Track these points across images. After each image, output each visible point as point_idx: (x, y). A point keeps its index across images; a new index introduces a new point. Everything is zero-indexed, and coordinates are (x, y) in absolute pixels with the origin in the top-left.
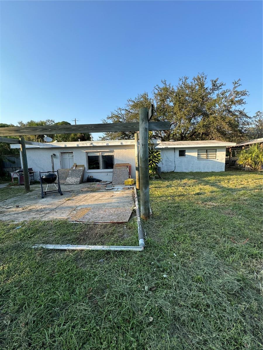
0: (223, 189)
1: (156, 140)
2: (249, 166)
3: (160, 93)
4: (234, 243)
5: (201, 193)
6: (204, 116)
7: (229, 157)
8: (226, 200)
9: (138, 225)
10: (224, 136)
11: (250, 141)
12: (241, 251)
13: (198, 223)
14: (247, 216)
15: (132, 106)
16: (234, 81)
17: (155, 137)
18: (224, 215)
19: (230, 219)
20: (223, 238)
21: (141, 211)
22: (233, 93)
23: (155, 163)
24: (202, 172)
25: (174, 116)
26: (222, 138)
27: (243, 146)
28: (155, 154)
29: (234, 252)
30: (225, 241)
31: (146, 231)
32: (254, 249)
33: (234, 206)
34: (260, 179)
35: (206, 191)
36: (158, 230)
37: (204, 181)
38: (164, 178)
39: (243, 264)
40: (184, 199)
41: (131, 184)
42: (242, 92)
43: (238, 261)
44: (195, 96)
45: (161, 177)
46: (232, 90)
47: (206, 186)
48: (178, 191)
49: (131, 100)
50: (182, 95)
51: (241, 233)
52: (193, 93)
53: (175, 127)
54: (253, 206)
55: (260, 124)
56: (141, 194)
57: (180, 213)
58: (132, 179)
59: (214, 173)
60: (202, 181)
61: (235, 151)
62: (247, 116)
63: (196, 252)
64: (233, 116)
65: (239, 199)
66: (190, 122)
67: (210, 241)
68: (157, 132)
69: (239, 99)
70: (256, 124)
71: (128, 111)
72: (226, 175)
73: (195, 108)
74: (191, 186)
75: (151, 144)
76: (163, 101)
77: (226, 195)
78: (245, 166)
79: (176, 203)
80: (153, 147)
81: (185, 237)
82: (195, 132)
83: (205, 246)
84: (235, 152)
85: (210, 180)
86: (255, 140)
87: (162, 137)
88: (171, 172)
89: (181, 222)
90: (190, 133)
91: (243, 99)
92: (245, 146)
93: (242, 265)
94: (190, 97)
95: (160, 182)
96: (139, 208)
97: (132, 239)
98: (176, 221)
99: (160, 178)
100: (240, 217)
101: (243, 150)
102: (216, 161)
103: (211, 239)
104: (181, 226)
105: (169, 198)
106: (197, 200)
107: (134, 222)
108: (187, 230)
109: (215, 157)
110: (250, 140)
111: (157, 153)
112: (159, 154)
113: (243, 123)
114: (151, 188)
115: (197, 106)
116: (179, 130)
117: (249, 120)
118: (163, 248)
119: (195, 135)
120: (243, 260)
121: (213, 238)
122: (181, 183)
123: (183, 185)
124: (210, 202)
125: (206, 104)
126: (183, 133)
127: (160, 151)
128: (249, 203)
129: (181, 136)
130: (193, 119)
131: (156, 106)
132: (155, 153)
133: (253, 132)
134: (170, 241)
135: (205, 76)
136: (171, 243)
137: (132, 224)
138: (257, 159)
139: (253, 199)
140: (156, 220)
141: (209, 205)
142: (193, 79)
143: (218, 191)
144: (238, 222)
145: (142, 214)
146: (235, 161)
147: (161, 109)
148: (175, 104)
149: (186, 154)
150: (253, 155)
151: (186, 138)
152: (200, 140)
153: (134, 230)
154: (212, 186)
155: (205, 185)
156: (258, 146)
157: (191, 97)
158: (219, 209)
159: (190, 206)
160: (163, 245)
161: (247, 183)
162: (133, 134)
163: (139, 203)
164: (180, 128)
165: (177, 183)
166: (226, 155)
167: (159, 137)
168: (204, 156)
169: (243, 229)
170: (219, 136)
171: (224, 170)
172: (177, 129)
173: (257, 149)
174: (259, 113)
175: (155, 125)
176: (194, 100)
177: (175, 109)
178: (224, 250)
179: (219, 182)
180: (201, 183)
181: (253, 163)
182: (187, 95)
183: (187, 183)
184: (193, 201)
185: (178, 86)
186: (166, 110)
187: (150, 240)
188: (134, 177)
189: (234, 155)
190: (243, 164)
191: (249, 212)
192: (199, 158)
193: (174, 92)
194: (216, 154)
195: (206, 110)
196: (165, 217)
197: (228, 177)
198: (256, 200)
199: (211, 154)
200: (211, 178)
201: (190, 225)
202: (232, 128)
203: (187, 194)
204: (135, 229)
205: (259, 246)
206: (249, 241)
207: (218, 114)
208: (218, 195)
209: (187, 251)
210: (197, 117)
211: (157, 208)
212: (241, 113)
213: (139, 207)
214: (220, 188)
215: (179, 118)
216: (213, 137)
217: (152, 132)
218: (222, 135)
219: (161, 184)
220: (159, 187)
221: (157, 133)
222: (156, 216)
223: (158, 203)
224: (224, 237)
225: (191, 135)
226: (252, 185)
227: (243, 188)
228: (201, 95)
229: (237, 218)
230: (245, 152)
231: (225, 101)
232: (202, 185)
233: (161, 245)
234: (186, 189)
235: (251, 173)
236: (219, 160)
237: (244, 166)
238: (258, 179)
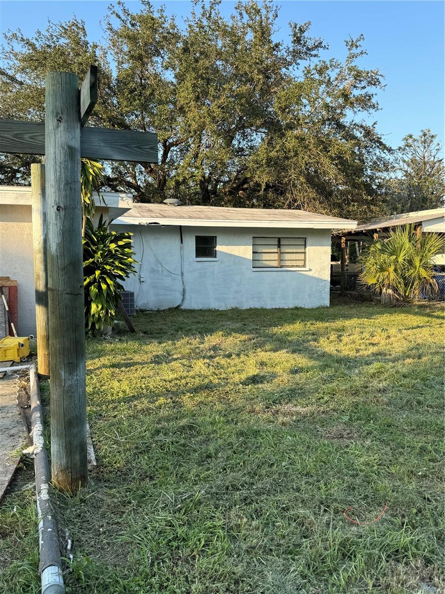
0: (327, 361)
1: (116, 194)
2: (390, 291)
3: (131, 33)
4: (352, 524)
5: (263, 377)
6: (269, 130)
7: (339, 263)
8: (333, 394)
9: (40, 516)
10: (327, 198)
11: (392, 219)
12: (368, 545)
13: (253, 477)
14: (385, 437)
15: (24, 60)
16: (349, 39)
17: (113, 184)
18: (326, 442)
19: (342, 451)
20: (323, 515)
21: (54, 459)
22: (346, 72)
23: (113, 277)
24: (266, 309)
25: (180, 119)
26: (320, 203)
27: (375, 231)
28: (113, 246)
29: (351, 554)
30: (328, 524)
31: (72, 535)
32: (401, 534)
33: (352, 411)
34: (418, 327)
35: (278, 369)
36: (118, 523)
37: (272, 337)
38: (145, 333)
39: (374, 586)
40: (210, 399)
41: (17, 359)
42: (369, 75)
43: (361, 579)
44: (245, 62)
45: (136, 329)
46: (344, 64)
47: (277, 354)
48: (191, 373)
49: (18, 34)
50: (201, 53)
51: (369, 491)
52: (236, 50)
53: (183, 157)
54: (401, 408)
55: (415, 171)
56: (54, 394)
57: (195, 451)
58: (21, 340)
59: (300, 312)
60: (267, 336)
61: (357, 245)
62: (383, 144)
63: (245, 577)
64: (347, 140)
65: (367, 387)
66: (229, 143)
67: (285, 532)
68: (122, 168)
69: (363, 92)
70: (406, 169)
71: (7, 75)
72: (334, 317)
73: (243, 101)
74: (234, 356)
75: (98, 209)
76: (141, 60)
77: (331, 379)
78: (381, 290)
79: (183, 416)
80: (106, 219)
81: (211, 531)
82: (246, 181)
83: (271, 550)
84: (357, 249)
85: (288, 335)
86: (404, 215)
87: (137, 188)
88: (170, 309)
89: (200, 480)
90: (230, 180)
91: (372, 95)
92: (380, 231)
93: (371, 588)
94: (227, 61)
95: (132, 345)
96: (47, 449)
97: (13, 576)
98: (182, 478)
99: (132, 331)
100: (368, 442)
101: (377, 242)
102: (305, 273)
103: (290, 524)
104: (198, 496)
105: (162, 400)
106: (252, 399)
107: (24, 507)
108: (217, 507)
109: (302, 263)
110: (392, 214)
111: (120, 243)
112: (128, 245)
113: (375, 163)
114: (98, 368)
115: (251, 94)
116: (197, 168)
117: (387, 158)
118: (133, 584)
119: (244, 190)
120: (373, 572)
121: (295, 521)
122: (202, 346)
123: (208, 354)
124: (287, 403)
125: (275, 93)
126: (209, 180)
127: (131, 234)
128: (392, 397)
129: (201, 188)
130: (238, 137)
131: (115, 75)
132: (111, 242)
133: (399, 193)
134: (160, 554)
135: (274, 8)
136: (164, 562)
137: (14, 515)
138: (408, 270)
139: (401, 386)
140: (111, 488)
141: (284, 415)
142: (236, 8)
143: (312, 368)
144: (362, 460)
145: (55, 471)
146: (355, 275)
147: (132, 85)
148: (180, 77)
149: (219, 248)
150: (400, 260)
151: (218, 196)
152: (258, 206)
153: (20, 538)
154: (294, 352)
155: (275, 350)
156: (410, 233)
157: (232, 64)
158: (312, 423)
159: (228, 422)
160: (135, 575)
161: (387, 341)
162: (27, 165)
163: (44, 429)
164: (199, 162)
165: (189, 346)
166: (332, 256)
167: (129, 185)
168: (270, 257)
169: (376, 477)
170: (314, 199)
171: (327, 302)
172: (189, 165)
173: (407, 241)
174: (410, 141)
175: (105, 141)
176: (242, 76)
177: (182, 94)
178: (327, 553)
179: (315, 340)
180: (264, 343)
181: (400, 283)
182: (219, 54)
183: (222, 347)
184: (240, 403)
185: (191, 18)
186: (152, 94)
187: (87, 567)
188: (27, 331)
189: (353, 258)
190: (376, 284)
191: (390, 426)
192: (256, 264)
193: (177, 37)
194: (305, 253)
195: (275, 113)
196: (146, 472)
197: (339, 323)
198: (408, 390)
199: (291, 251)
200: (292, 326)
201: (227, 488)
202: (347, 175)
203: (219, 384)
204: (26, 534)
205: (414, 521)
206: (390, 512)
207: (309, 129)
208: (310, 379)
209: (214, 580)
210: (249, 130)
211: (116, 442)
212: (368, 133)
213: (45, 444)
214: (315, 359)
215: (194, 126)
216: (295, 201)
217: (99, 165)
218: (321, 193)
219: (135, 352)
220: (127, 365)
221: (120, 172)
222: (111, 472)
223: (120, 422)
224: (325, 511)
225: (234, 188)
226: (398, 346)
227: (377, 354)
228: (262, 62)
229: (360, 446)
230: (380, 247)
231: (328, 93)
232: (266, 351)
233: (125, 577)
234: (219, 366)
235: (395, 312)
236: (313, 271)
237: (378, 290)
238: (413, 328)
